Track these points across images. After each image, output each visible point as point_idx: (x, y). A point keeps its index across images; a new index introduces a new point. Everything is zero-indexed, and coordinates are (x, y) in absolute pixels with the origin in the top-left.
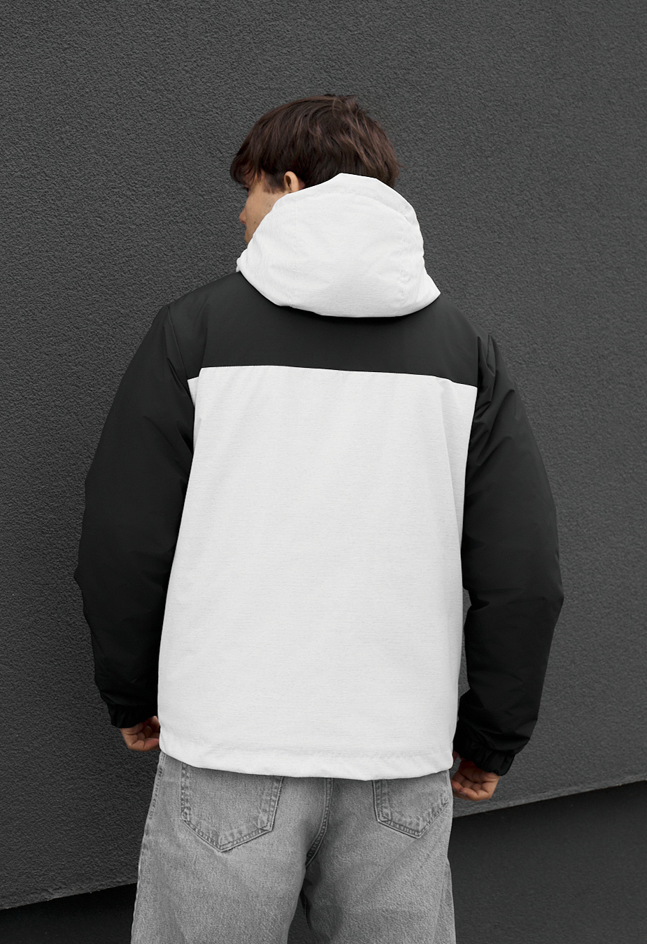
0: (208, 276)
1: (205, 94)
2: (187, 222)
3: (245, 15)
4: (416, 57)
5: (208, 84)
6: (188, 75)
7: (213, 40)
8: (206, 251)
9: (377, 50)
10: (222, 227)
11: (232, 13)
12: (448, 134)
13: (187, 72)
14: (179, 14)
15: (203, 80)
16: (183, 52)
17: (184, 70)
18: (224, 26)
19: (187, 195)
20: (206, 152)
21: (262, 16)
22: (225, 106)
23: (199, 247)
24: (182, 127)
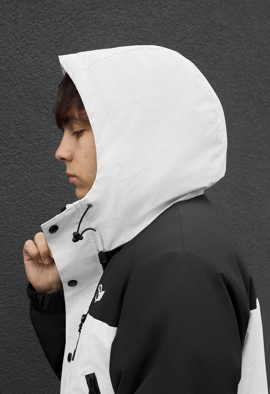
0: (38, 203)
1: (33, 66)
2: (19, 163)
3: (67, 6)
4: (209, 36)
5: (36, 58)
6: (18, 52)
7: (40, 25)
8: (35, 184)
9: (177, 31)
10: (49, 165)
11: (56, 5)
12: (236, 91)
13: (17, 49)
14: (10, 5)
15: (32, 55)
16: (14, 35)
17: (15, 48)
18: (50, 14)
19: (18, 142)
20: (34, 109)
21: (81, 7)
22: (50, 75)
23: (29, 182)
24: (14, 91)
